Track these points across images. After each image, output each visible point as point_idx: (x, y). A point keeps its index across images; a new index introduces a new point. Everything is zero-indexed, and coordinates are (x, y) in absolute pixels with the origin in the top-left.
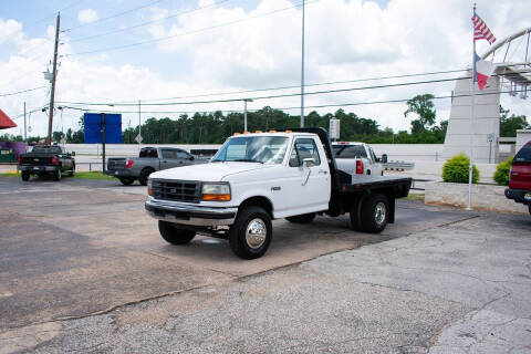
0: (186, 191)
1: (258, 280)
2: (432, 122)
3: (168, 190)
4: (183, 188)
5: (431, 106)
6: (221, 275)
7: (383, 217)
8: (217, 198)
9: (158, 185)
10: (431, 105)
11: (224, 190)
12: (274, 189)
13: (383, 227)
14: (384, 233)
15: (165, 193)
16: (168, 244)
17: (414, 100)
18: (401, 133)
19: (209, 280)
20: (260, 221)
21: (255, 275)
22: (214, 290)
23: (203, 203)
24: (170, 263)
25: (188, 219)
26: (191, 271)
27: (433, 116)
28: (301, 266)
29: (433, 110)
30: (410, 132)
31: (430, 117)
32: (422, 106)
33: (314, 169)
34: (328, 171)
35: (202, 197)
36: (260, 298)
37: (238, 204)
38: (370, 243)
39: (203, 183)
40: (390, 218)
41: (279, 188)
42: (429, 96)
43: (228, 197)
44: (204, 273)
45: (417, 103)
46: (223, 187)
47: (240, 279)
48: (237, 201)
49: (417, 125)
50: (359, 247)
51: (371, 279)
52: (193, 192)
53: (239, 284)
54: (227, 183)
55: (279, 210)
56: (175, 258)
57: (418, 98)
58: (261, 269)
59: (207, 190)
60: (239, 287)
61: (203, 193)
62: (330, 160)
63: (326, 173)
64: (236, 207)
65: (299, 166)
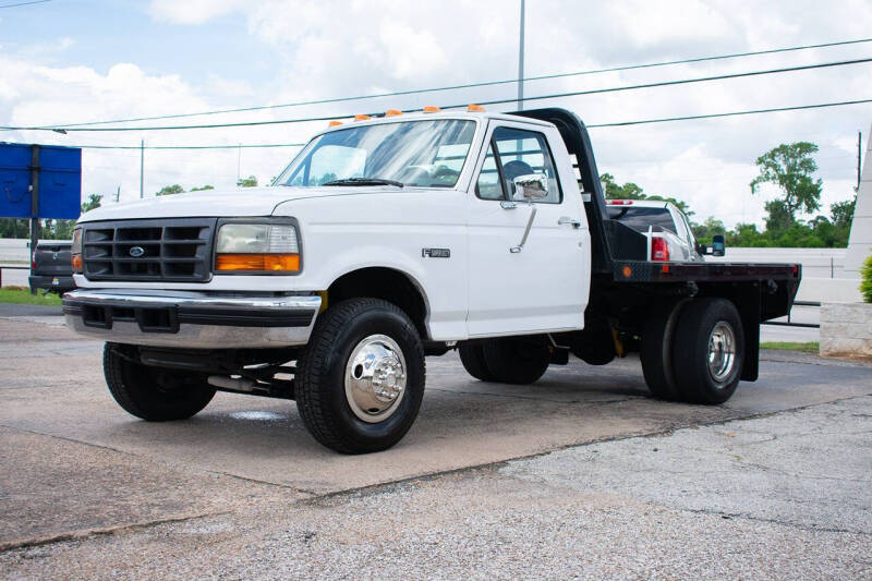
0: (173, 250)
1: (373, 501)
2: (812, 206)
3: (125, 250)
4: (163, 241)
5: (812, 169)
6: (258, 489)
7: (730, 360)
8: (259, 263)
9: (99, 239)
10: (808, 166)
11: (280, 240)
12: (431, 253)
13: (730, 388)
14: (734, 403)
15: (115, 258)
16: (131, 418)
17: (772, 155)
18: (743, 228)
19: (219, 500)
20: (390, 342)
21: (365, 491)
22: (227, 526)
23: (218, 282)
24: (117, 460)
25: (176, 330)
26: (174, 480)
27: (815, 191)
28: (507, 470)
29: (814, 177)
30: (762, 228)
31: (808, 193)
32: (791, 168)
33: (547, 212)
34: (584, 223)
35: (216, 263)
36: (368, 548)
37: (324, 286)
38: (696, 423)
39: (219, 222)
40: (748, 368)
41: (445, 254)
42: (806, 147)
43: (292, 262)
44: (209, 483)
45: (779, 160)
46: (276, 231)
47: (317, 500)
48: (319, 274)
49: (778, 213)
50: (669, 431)
51: (718, 503)
52: (192, 250)
53: (308, 513)
54: (290, 222)
55: (446, 317)
56: (138, 450)
57: (783, 149)
58: (387, 476)
59: (232, 241)
60: (311, 518)
61: (219, 251)
62: (589, 195)
63: (576, 225)
64: (316, 293)
65: (505, 197)
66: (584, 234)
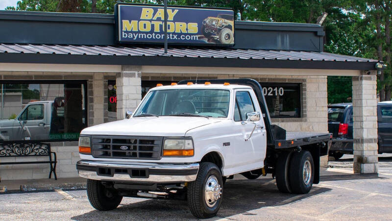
0: (141, 148)
8: (180, 153)
11: (188, 145)
12: (225, 144)
15: (113, 150)
23: (164, 160)
25: (148, 177)
34: (264, 127)
35: (163, 152)
37: (199, 160)
39: (163, 139)
41: (228, 144)
43: (191, 153)
46: (187, 142)
48: (198, 157)
52: (151, 148)
54: (189, 138)
55: (230, 167)
61: (165, 149)
62: (264, 114)
63: (262, 128)
64: (197, 163)
65: (241, 120)
66: (264, 131)
